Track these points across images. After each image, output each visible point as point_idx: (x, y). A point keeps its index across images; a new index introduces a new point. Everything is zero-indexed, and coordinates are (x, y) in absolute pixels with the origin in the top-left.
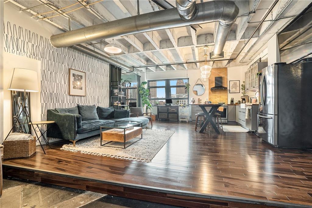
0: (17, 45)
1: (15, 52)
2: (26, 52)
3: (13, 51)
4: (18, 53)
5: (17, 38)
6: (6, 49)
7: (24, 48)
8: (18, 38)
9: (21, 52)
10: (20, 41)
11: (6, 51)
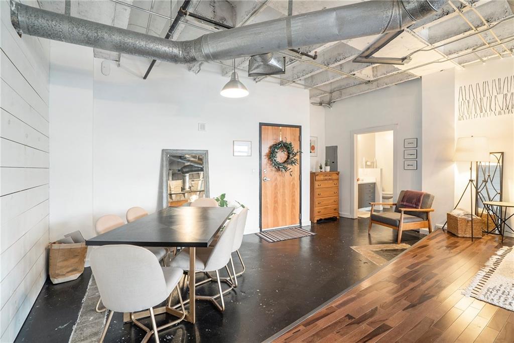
0: (481, 106)
1: (479, 115)
2: (494, 110)
3: (476, 115)
4: (482, 116)
5: (481, 99)
6: (468, 116)
7: (490, 106)
8: (482, 96)
9: (486, 112)
10: (485, 99)
11: (468, 118)
